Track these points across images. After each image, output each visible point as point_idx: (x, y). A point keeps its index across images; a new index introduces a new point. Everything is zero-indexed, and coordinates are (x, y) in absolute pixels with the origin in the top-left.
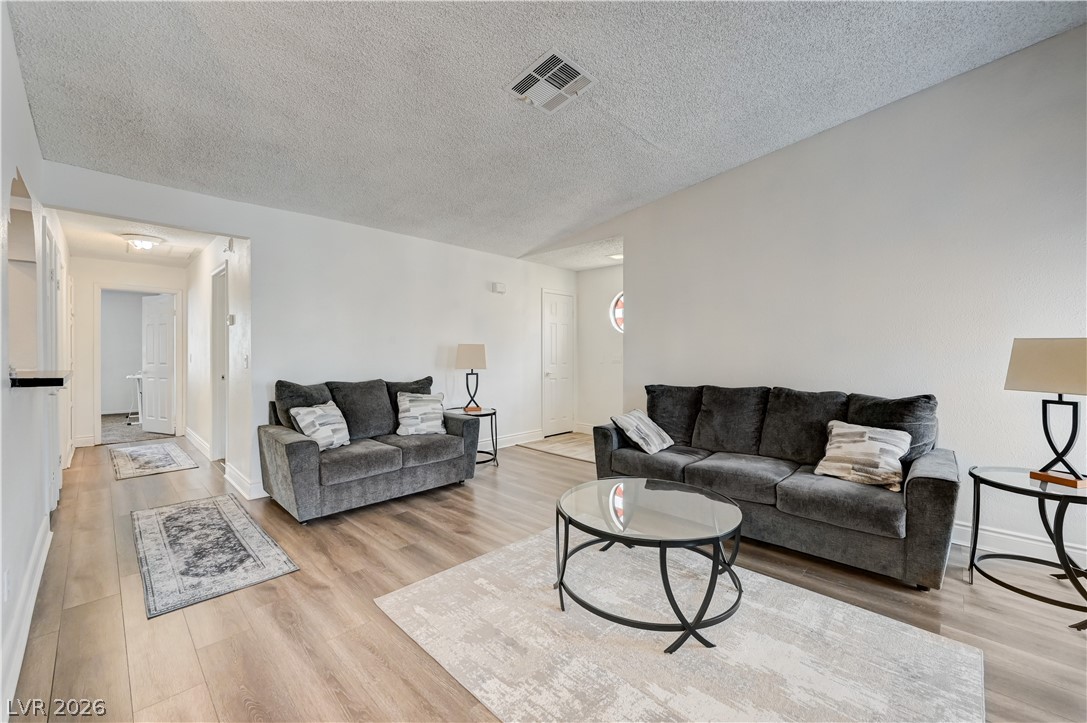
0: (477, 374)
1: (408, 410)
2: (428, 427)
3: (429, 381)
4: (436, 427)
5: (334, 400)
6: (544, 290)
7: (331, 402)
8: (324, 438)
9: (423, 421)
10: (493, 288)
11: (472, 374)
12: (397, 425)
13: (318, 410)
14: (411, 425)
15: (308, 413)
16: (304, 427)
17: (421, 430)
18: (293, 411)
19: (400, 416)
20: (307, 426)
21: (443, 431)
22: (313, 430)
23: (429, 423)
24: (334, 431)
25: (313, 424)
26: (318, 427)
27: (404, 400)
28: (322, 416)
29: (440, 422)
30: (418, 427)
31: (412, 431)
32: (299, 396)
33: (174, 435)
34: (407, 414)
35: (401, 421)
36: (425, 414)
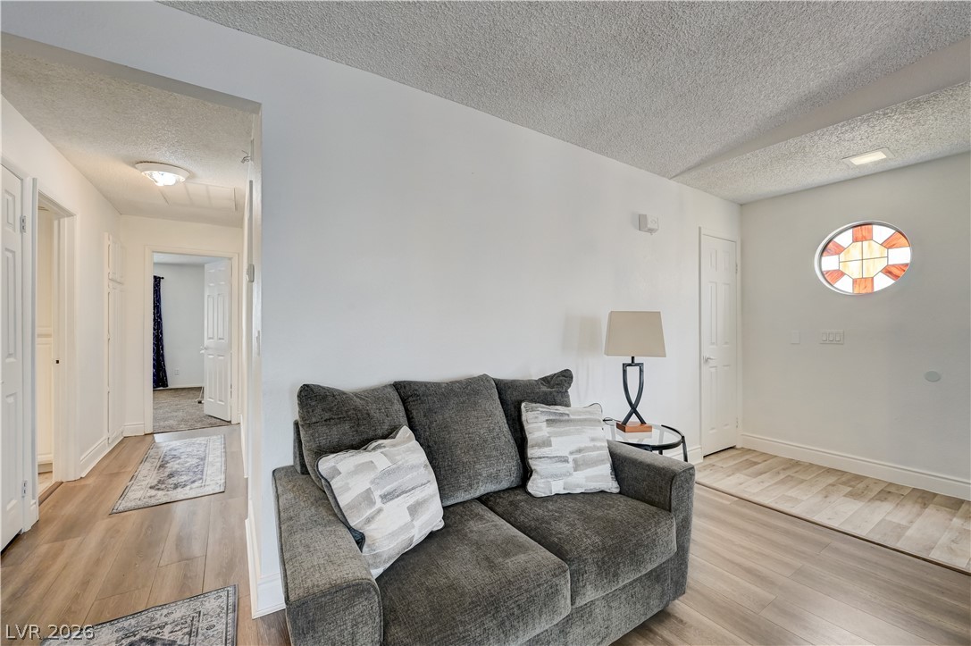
0: (640, 365)
1: (546, 443)
2: (587, 478)
3: (565, 378)
4: (600, 477)
5: (411, 428)
6: (703, 232)
7: (405, 431)
8: (393, 535)
9: (576, 466)
10: (641, 223)
11: (633, 364)
12: (526, 473)
13: (378, 457)
14: (556, 476)
15: (359, 469)
16: (351, 506)
17: (578, 486)
18: (326, 464)
19: (531, 452)
20: (354, 506)
21: (612, 486)
22: (369, 512)
23: (589, 471)
24: (414, 510)
25: (367, 497)
26: (379, 504)
27: (536, 420)
28: (387, 473)
29: (606, 468)
30: (570, 479)
31: (558, 487)
32: (342, 420)
33: (230, 422)
34: (545, 451)
35: (533, 464)
36: (579, 451)
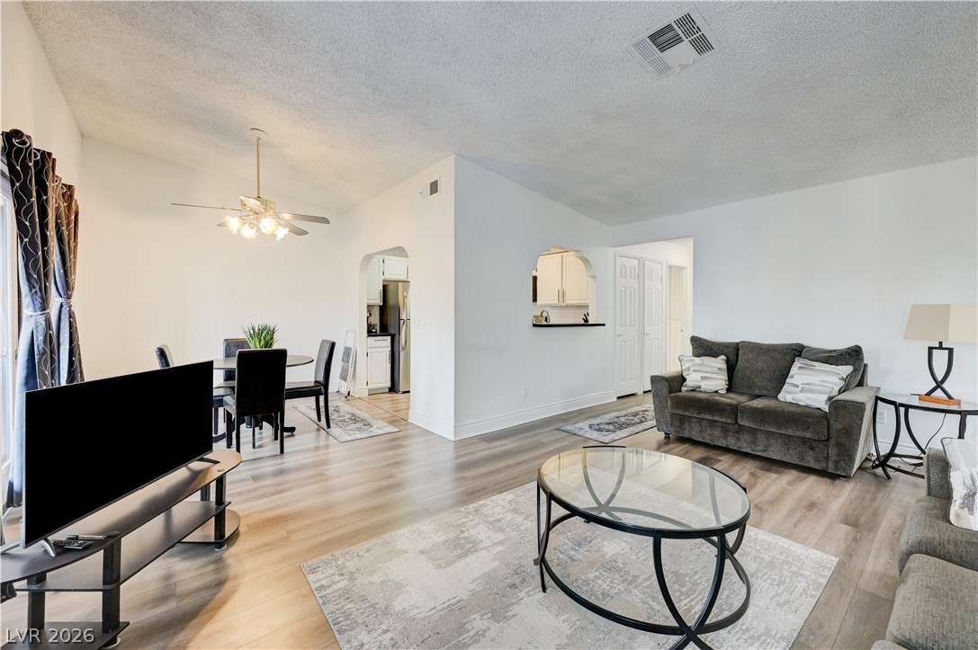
1: (792, 377)
2: (806, 398)
9: (802, 391)
14: (789, 393)
17: (800, 400)
19: (786, 381)
23: (809, 395)
24: (703, 378)
25: (688, 369)
27: (798, 366)
30: (795, 396)
31: (789, 398)
36: (807, 384)
